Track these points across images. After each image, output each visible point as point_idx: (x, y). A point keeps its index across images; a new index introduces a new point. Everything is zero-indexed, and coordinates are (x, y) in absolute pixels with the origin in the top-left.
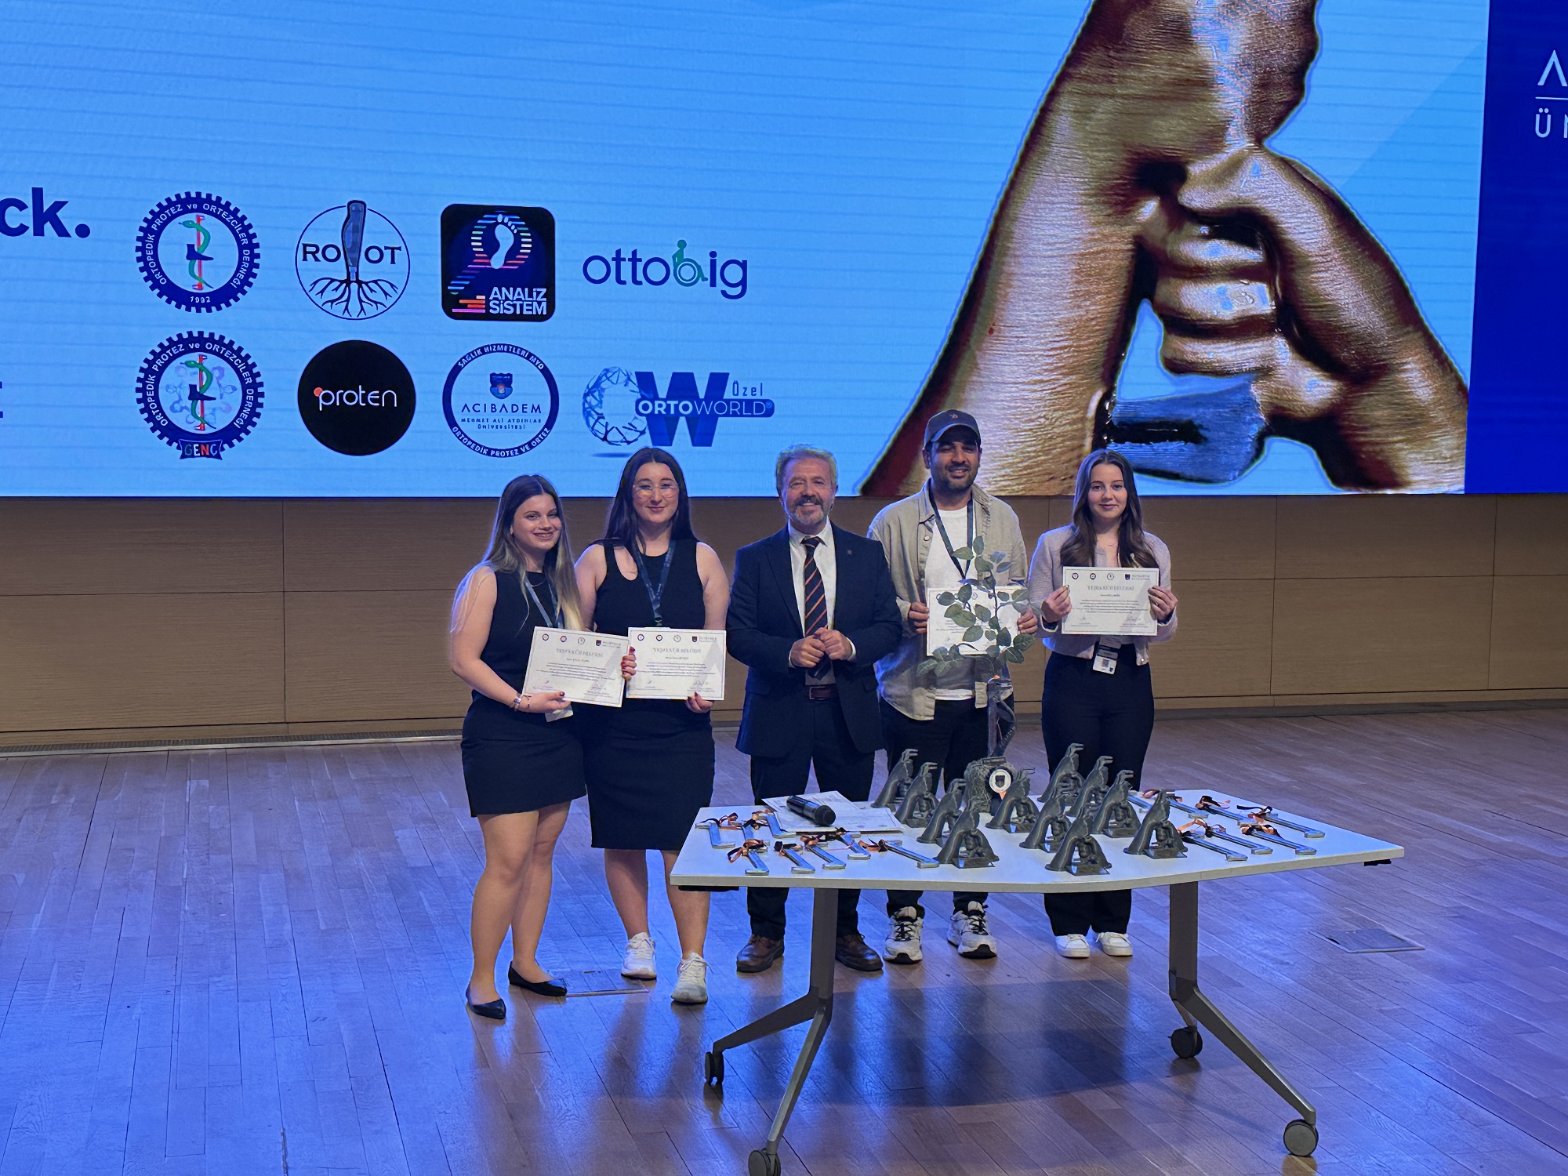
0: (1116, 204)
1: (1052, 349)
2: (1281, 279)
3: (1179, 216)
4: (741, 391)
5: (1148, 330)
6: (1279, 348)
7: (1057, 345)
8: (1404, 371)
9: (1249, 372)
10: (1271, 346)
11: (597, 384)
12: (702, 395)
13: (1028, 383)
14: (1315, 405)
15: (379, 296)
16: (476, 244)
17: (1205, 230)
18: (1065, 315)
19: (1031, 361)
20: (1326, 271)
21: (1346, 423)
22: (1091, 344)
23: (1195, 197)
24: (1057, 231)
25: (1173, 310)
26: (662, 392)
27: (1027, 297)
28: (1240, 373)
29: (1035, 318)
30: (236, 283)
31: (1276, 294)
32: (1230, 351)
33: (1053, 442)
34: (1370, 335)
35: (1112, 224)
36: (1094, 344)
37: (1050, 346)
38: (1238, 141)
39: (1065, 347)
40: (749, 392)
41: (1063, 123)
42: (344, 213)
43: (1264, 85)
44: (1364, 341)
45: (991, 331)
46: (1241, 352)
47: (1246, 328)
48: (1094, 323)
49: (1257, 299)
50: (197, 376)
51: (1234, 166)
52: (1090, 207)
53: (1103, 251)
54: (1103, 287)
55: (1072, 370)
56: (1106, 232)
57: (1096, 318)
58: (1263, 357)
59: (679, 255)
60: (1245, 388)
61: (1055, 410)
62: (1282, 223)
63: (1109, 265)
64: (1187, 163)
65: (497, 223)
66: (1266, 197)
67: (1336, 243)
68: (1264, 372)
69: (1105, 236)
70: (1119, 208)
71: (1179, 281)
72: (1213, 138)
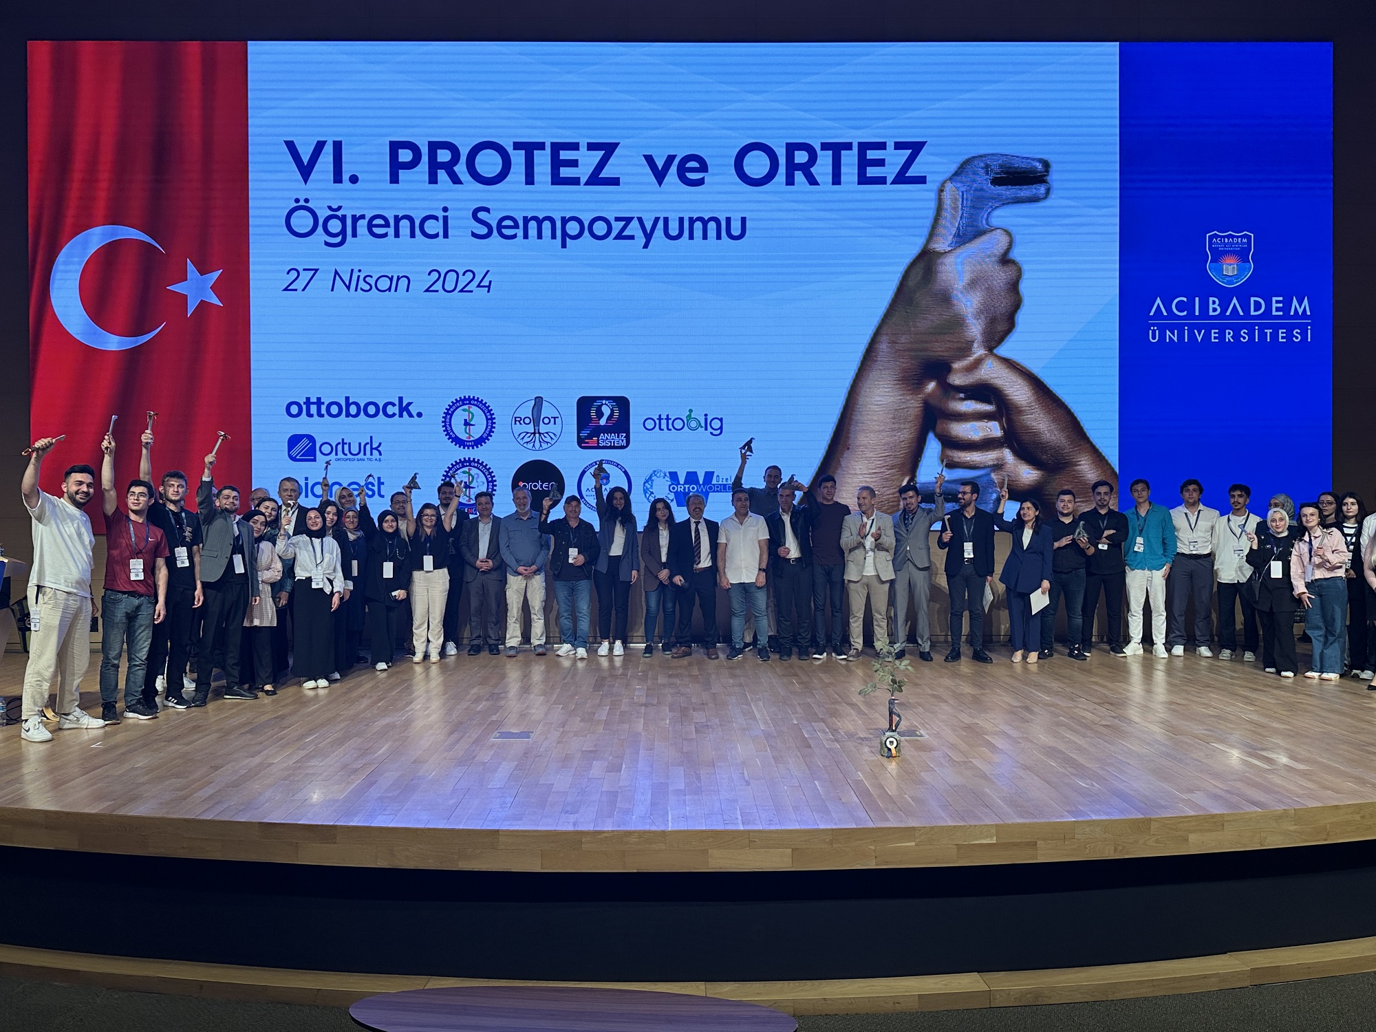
0: (913, 384)
1: (881, 457)
2: (1006, 420)
3: (950, 390)
4: (721, 480)
5: (933, 447)
6: (1008, 455)
7: (883, 455)
8: (1079, 465)
9: (989, 467)
10: (1002, 453)
11: (651, 476)
12: (701, 482)
13: (869, 474)
14: (1028, 483)
15: (548, 439)
16: (593, 414)
17: (962, 395)
18: (888, 439)
19: (870, 463)
20: (1032, 414)
21: (1047, 492)
22: (902, 454)
23: (957, 380)
24: (881, 399)
25: (944, 436)
26: (682, 480)
27: (867, 431)
28: (985, 467)
29: (871, 442)
30: (485, 435)
31: (1004, 427)
32: (979, 456)
34: (1058, 447)
35: (911, 394)
36: (902, 452)
37: (880, 455)
38: (979, 351)
39: (888, 456)
40: (724, 480)
41: (883, 346)
42: (533, 402)
43: (992, 322)
44: (1056, 451)
45: (848, 449)
46: (985, 457)
47: (987, 444)
48: (903, 443)
49: (994, 429)
50: (467, 478)
51: (978, 363)
52: (899, 386)
53: (907, 408)
54: (907, 426)
55: (892, 467)
56: (908, 398)
57: (903, 441)
58: (997, 459)
59: (689, 417)
60: (988, 474)
61: (884, 487)
62: (1005, 390)
63: (910, 414)
64: (952, 362)
65: (603, 404)
66: (996, 378)
67: (1038, 399)
68: (998, 466)
69: (908, 400)
70: (915, 386)
71: (949, 422)
72: (966, 349)
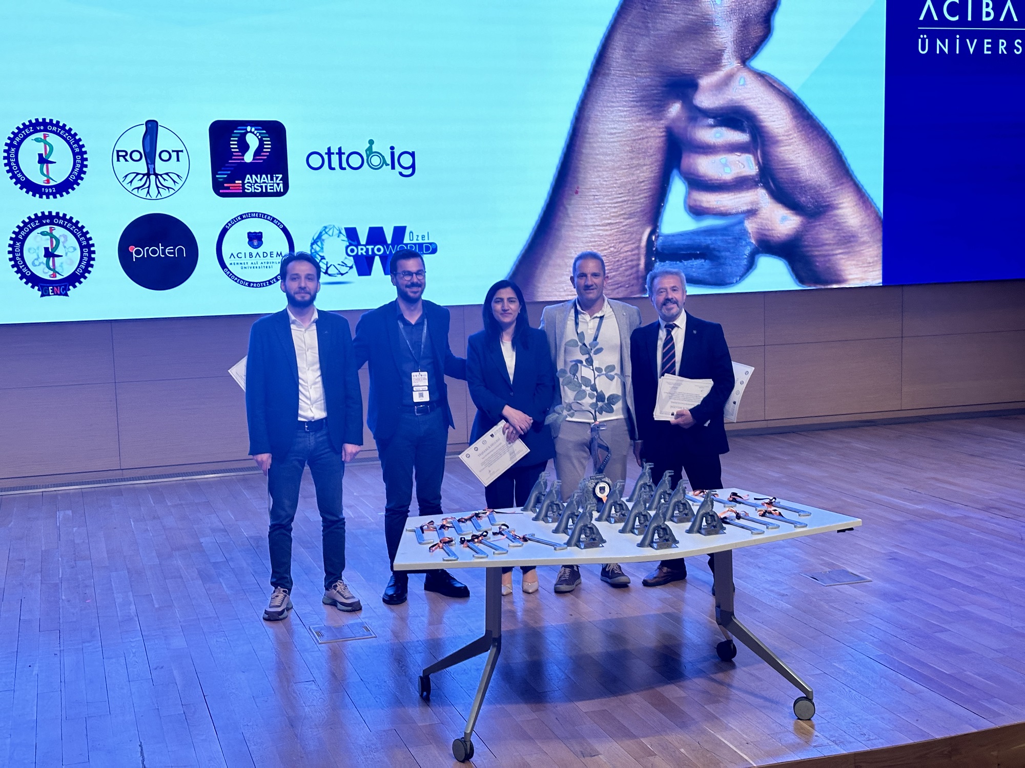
0: (654, 106)
1: (617, 203)
2: (761, 151)
3: (696, 114)
4: (415, 238)
5: (678, 189)
6: (760, 196)
7: (619, 200)
8: (840, 208)
9: (743, 213)
10: (756, 195)
11: (320, 237)
12: (389, 241)
13: (603, 225)
14: (786, 232)
15: (169, 183)
16: (234, 145)
17: (711, 121)
18: (624, 180)
19: (603, 211)
20: (790, 145)
21: (806, 243)
22: (642, 198)
23: (705, 100)
24: (616, 126)
25: (691, 174)
26: (363, 240)
27: (599, 169)
28: (737, 214)
29: (605, 183)
30: (73, 178)
31: (759, 162)
32: (731, 200)
33: (620, 263)
34: (819, 186)
35: (652, 120)
36: (642, 199)
37: (615, 201)
38: (730, 63)
39: (625, 201)
40: (420, 238)
41: (617, 54)
42: (144, 128)
43: (745, 25)
44: (816, 191)
45: (577, 192)
46: (738, 200)
47: (740, 184)
48: (642, 184)
49: (746, 165)
50: (49, 242)
51: (728, 80)
52: (637, 109)
53: (647, 138)
54: (648, 161)
55: (631, 215)
56: (648, 125)
57: (643, 182)
58: (752, 203)
59: (369, 151)
60: (741, 222)
61: (620, 242)
62: (760, 115)
63: (651, 146)
64: (699, 78)
65: (247, 132)
66: (750, 99)
67: (797, 126)
68: (752, 213)
69: (648, 128)
70: (655, 109)
71: (697, 155)
72: (714, 61)
